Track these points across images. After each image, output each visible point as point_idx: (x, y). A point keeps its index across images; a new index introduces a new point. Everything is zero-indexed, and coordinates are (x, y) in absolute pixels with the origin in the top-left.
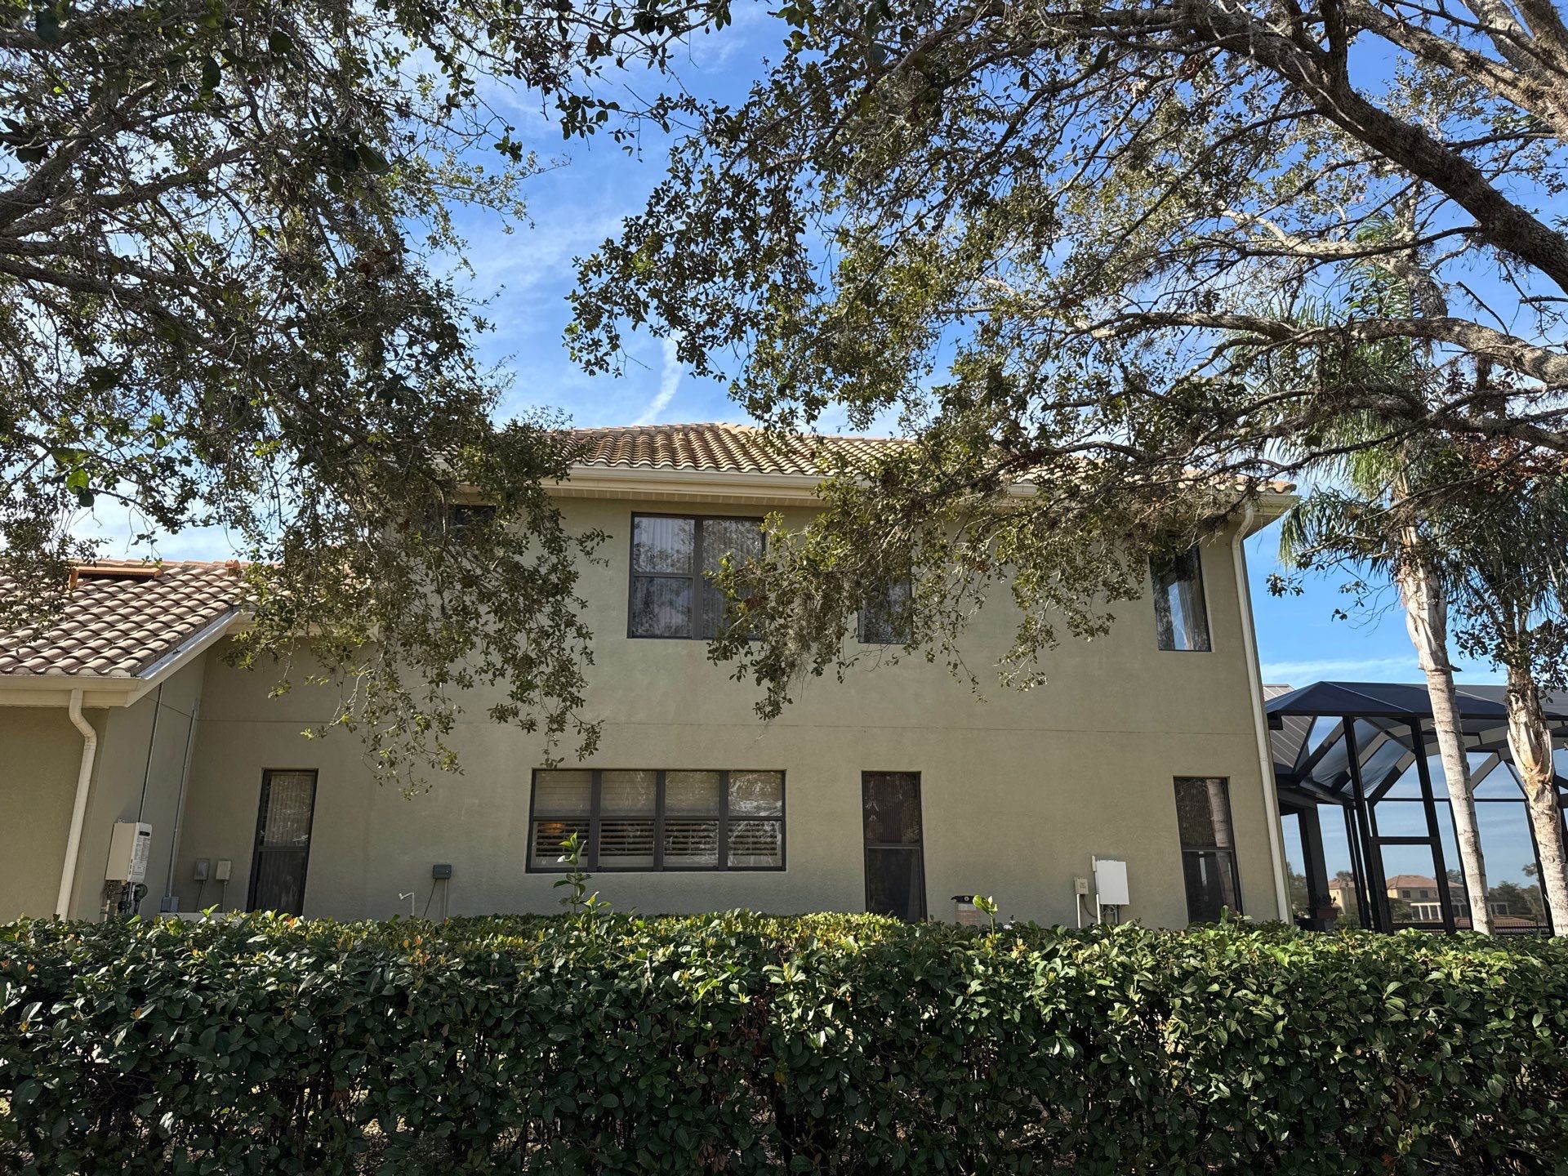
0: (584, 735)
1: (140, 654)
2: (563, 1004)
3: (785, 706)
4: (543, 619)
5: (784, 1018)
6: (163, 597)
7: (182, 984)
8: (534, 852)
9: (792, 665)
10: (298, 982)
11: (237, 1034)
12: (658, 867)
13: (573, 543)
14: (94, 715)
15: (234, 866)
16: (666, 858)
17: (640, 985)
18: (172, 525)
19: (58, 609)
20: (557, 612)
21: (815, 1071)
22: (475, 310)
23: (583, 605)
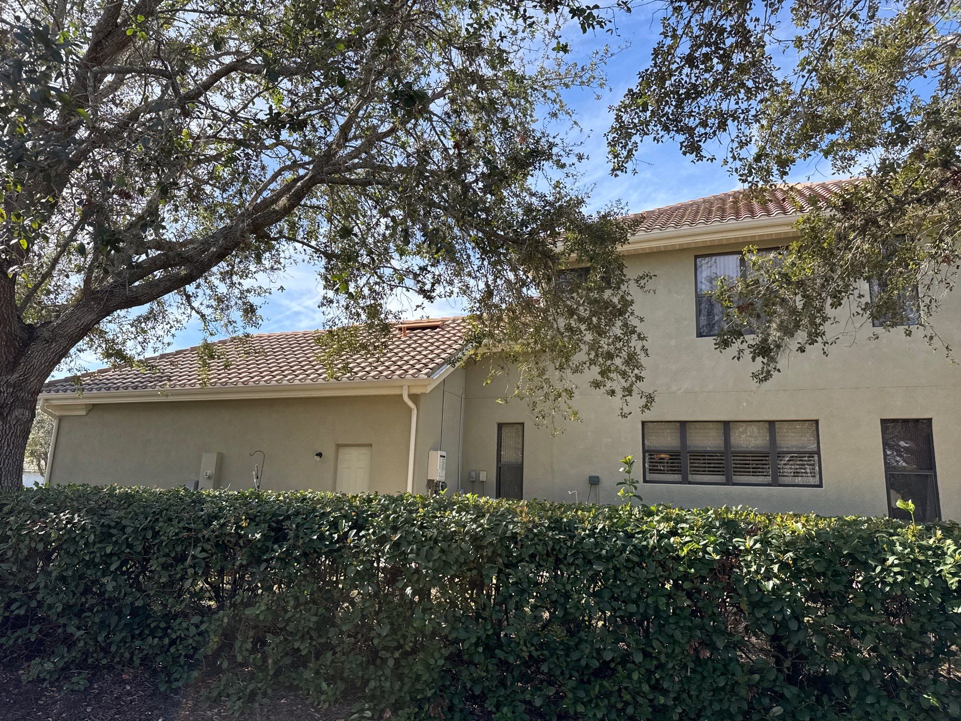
0: (644, 400)
1: (431, 366)
2: (602, 549)
3: (775, 374)
4: (617, 330)
5: (745, 570)
6: (443, 336)
7: (413, 525)
8: (647, 470)
9: (778, 346)
10: (465, 527)
11: (437, 550)
12: (729, 482)
13: (632, 282)
14: (414, 398)
15: (488, 474)
16: (734, 477)
17: (648, 543)
18: (430, 298)
19: (386, 346)
20: (625, 325)
21: (767, 605)
22: (577, 150)
23: (642, 320)
